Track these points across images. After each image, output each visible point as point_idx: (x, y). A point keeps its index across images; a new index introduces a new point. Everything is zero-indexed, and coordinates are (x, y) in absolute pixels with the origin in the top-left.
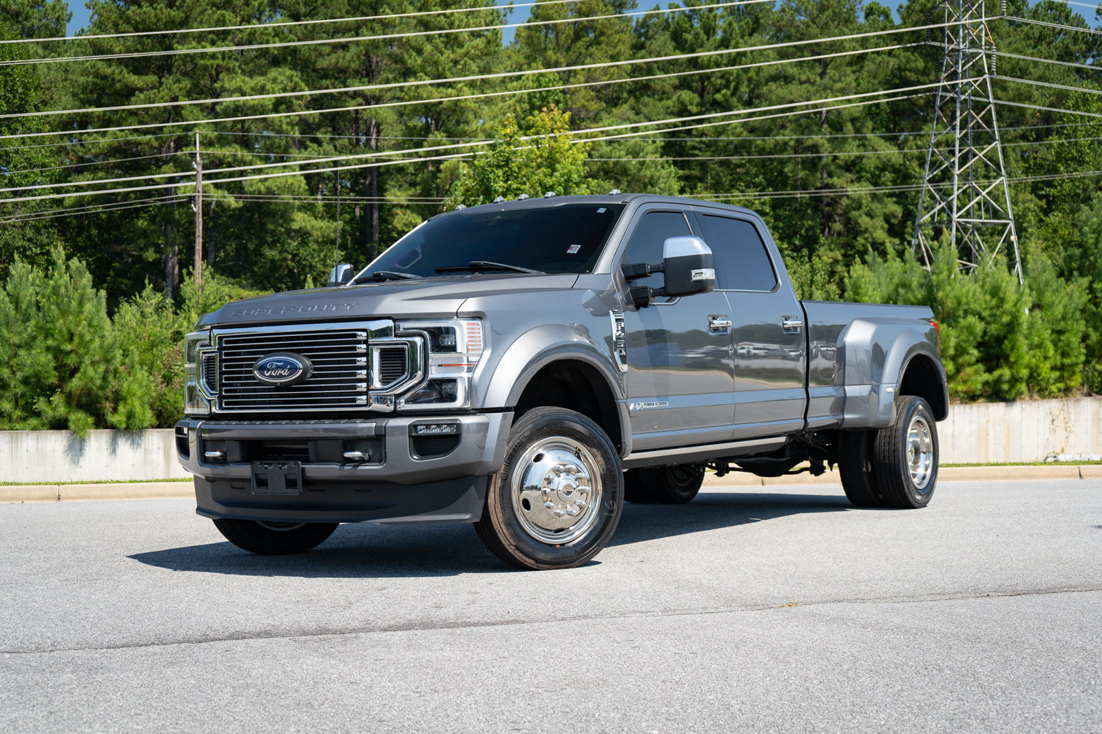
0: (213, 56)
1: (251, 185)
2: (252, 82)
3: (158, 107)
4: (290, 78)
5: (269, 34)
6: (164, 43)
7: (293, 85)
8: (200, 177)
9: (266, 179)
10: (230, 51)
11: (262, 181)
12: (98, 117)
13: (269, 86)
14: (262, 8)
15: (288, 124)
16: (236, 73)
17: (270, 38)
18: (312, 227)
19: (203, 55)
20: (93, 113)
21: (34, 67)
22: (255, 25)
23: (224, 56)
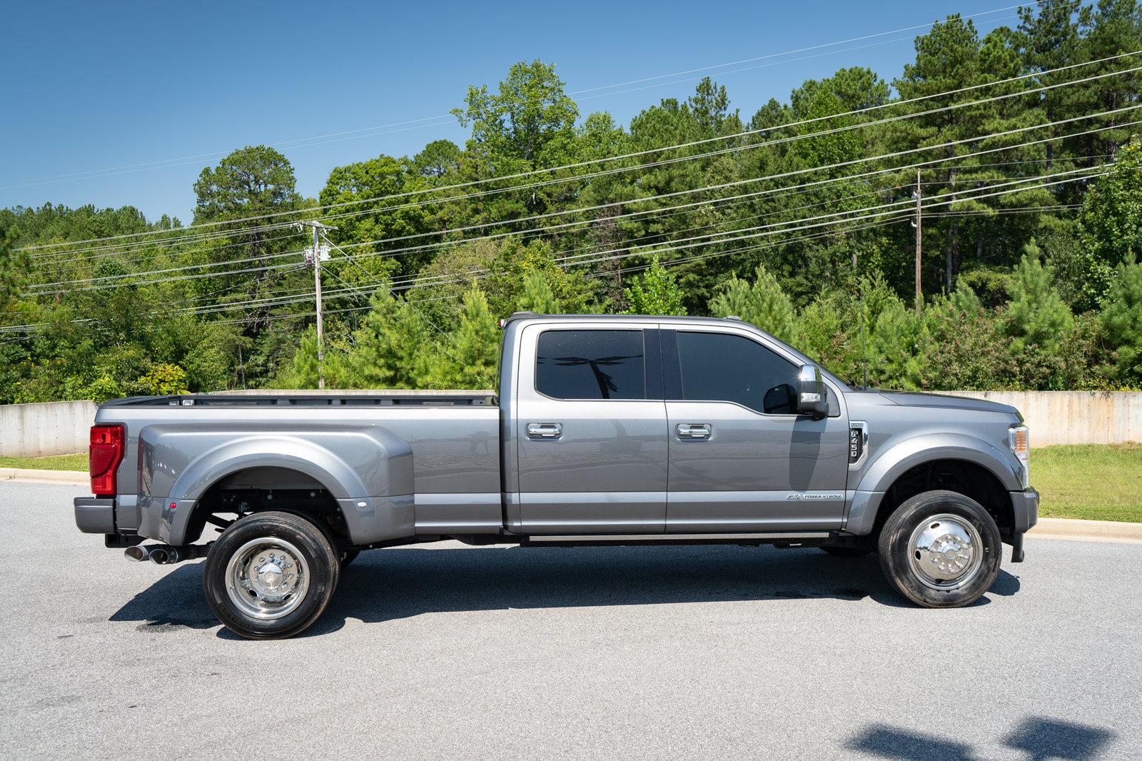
0: (978, 108)
1: (1005, 198)
2: (1005, 123)
3: (937, 148)
4: (1037, 117)
5: (1021, 86)
6: (944, 101)
7: (1039, 121)
8: (919, 203)
9: (1017, 193)
10: (990, 102)
11: (1013, 194)
12: (897, 161)
13: (1019, 124)
14: (1017, 67)
15: (1035, 151)
16: (995, 118)
17: (1023, 89)
18: (1056, 225)
19: (970, 108)
20: (893, 157)
21: (861, 130)
22: (1010, 79)
23: (986, 106)
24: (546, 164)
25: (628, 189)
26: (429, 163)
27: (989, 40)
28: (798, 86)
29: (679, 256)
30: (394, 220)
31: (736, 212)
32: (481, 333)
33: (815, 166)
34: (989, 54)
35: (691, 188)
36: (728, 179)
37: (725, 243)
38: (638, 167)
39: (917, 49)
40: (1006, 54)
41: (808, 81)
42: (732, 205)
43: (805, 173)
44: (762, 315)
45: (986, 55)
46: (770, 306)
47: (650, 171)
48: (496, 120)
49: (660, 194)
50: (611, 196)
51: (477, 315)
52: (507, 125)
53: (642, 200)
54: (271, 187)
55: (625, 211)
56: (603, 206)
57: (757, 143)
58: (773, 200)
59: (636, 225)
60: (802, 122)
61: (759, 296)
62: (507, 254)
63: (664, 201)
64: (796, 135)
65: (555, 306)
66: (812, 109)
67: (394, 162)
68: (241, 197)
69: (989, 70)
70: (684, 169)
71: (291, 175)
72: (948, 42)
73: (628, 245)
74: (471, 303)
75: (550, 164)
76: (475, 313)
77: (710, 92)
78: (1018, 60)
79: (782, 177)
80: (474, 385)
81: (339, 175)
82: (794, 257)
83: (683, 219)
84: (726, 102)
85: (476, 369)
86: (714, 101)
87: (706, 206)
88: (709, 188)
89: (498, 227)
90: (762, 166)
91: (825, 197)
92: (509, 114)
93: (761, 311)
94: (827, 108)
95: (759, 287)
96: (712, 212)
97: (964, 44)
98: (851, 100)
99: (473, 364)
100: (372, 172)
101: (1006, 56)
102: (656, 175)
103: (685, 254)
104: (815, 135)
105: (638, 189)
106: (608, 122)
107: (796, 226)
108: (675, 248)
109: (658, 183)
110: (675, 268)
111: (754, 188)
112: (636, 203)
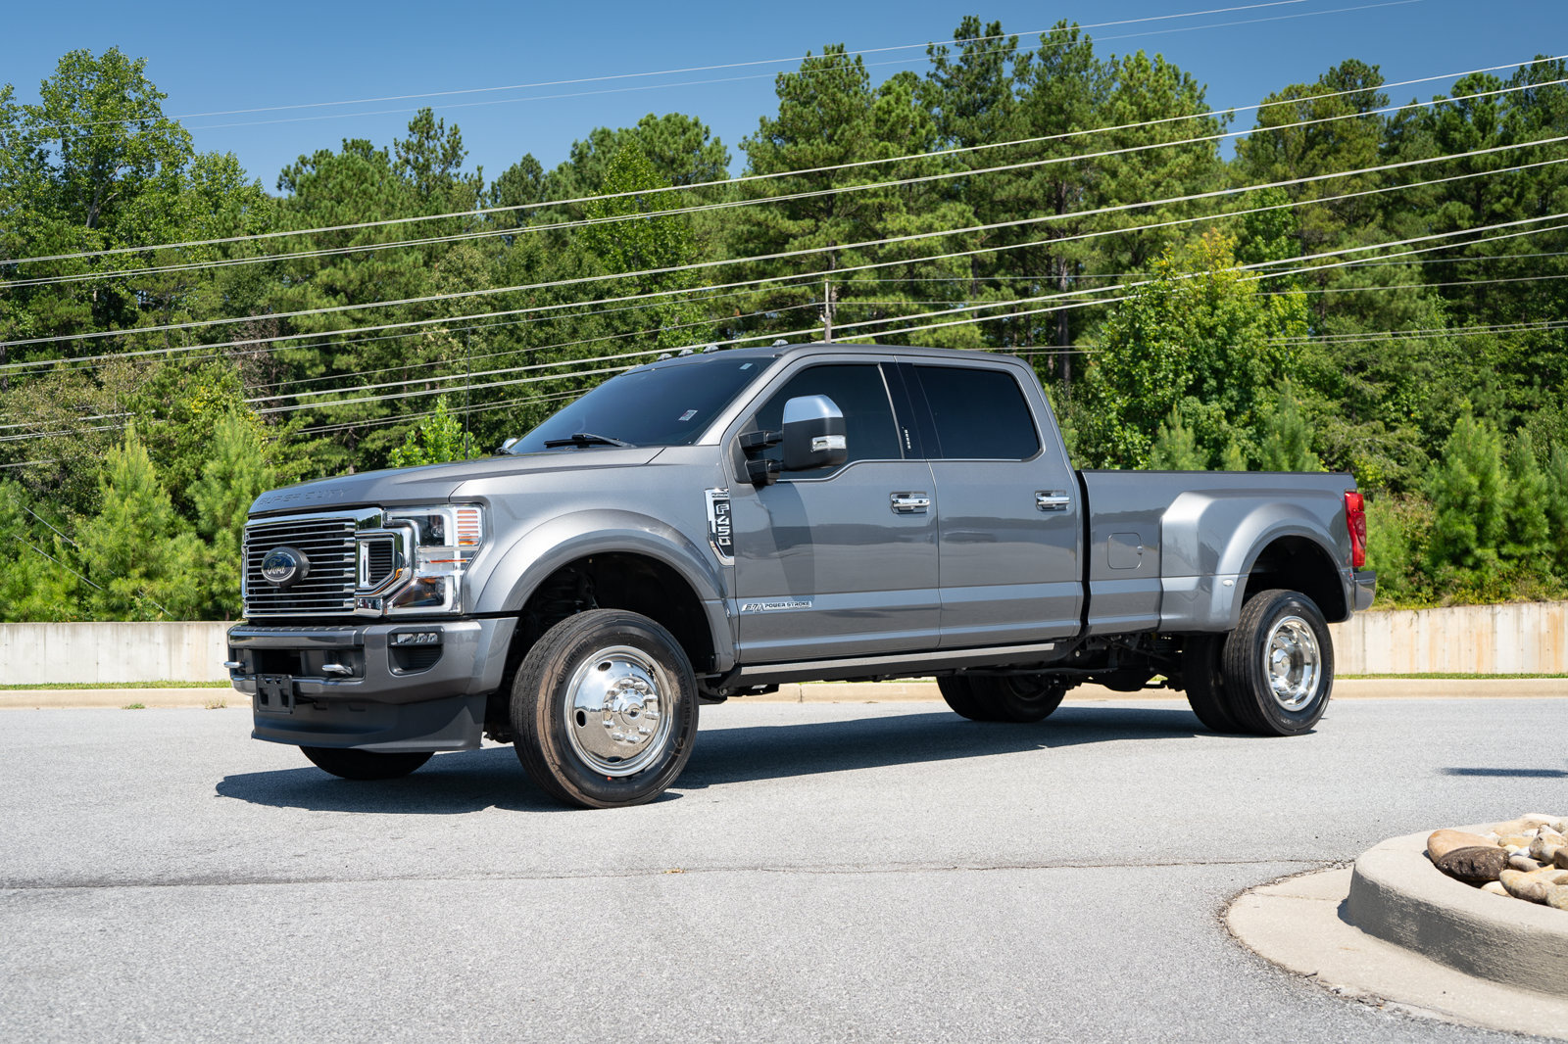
0: (875, 194)
1: (918, 338)
2: (917, 221)
3: (814, 254)
4: (962, 214)
5: (938, 165)
6: (822, 180)
7: (965, 221)
8: (829, 334)
9: (935, 330)
10: (894, 187)
12: (751, 269)
13: (937, 224)
14: (930, 137)
15: (959, 266)
16: (900, 212)
17: (939, 169)
19: (864, 193)
20: (745, 263)
21: (688, 217)
22: (922, 154)
23: (887, 192)
24: (131, 238)
25: (293, 292)
27: (887, 91)
28: (583, 138)
29: (385, 411)
31: (486, 340)
32: (141, 521)
33: (619, 270)
34: (889, 112)
35: (407, 296)
36: (471, 284)
37: (470, 392)
38: (313, 253)
39: (779, 93)
40: (915, 113)
41: (599, 129)
42: (480, 329)
43: (605, 281)
45: (885, 113)
47: (333, 261)
48: (32, 150)
49: (351, 303)
50: (260, 302)
52: (55, 160)
53: (318, 311)
55: (285, 328)
56: (245, 319)
57: (512, 226)
58: (550, 324)
59: (309, 355)
60: (595, 198)
63: (360, 316)
64: (583, 217)
66: (611, 176)
69: (891, 136)
70: (394, 261)
72: (827, 88)
73: (292, 389)
74: (125, 465)
75: (138, 238)
76: (129, 484)
77: (432, 133)
78: (932, 125)
79: (565, 286)
83: (393, 350)
84: (461, 153)
85: (132, 584)
86: (440, 152)
87: (434, 329)
88: (439, 296)
90: (531, 265)
91: (636, 323)
92: (59, 142)
94: (635, 177)
96: (446, 338)
97: (851, 93)
98: (668, 165)
99: (125, 575)
101: (914, 116)
102: (346, 269)
103: (398, 409)
104: (618, 219)
105: (311, 296)
106: (234, 171)
107: (590, 368)
108: (380, 398)
109: (350, 282)
110: (381, 433)
111: (518, 302)
112: (308, 316)
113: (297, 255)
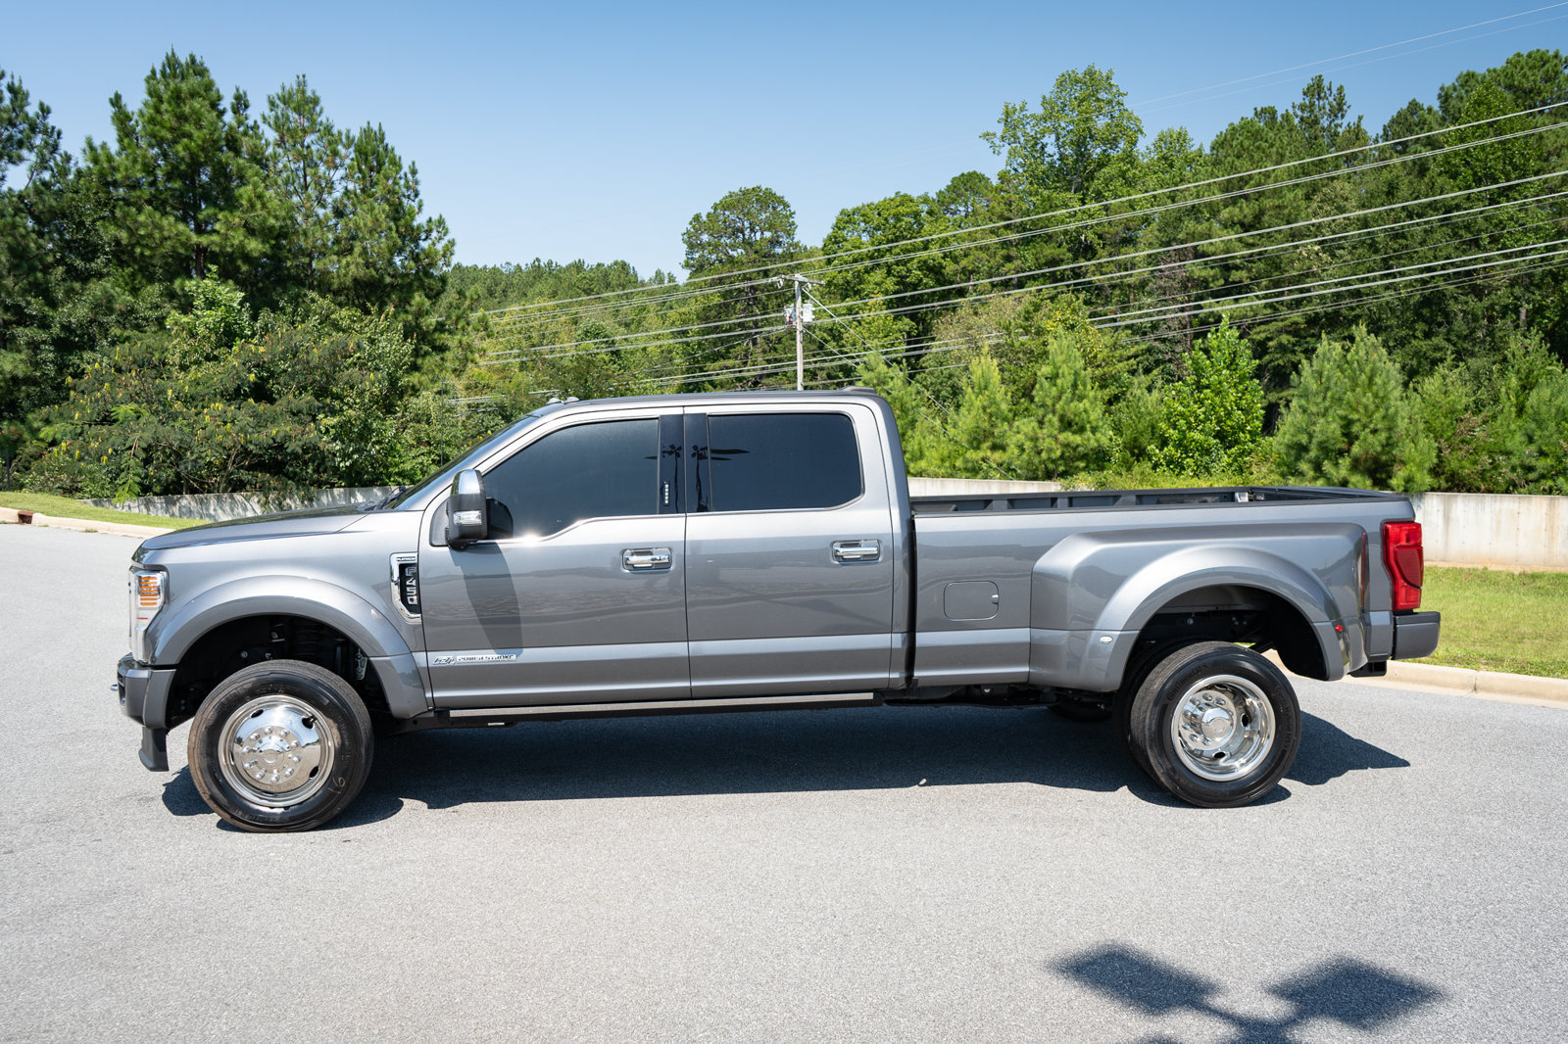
21: (1541, 137)
24: (1099, 196)
25: (1202, 228)
26: (954, 201)
28: (1449, 80)
29: (1269, 311)
30: (909, 271)
31: (1350, 253)
32: (988, 411)
33: (1469, 187)
35: (1288, 223)
36: (1341, 210)
37: (1333, 294)
38: (1219, 197)
41: (1465, 72)
42: (1346, 245)
43: (1453, 199)
44: (1358, 390)
46: (1371, 379)
47: (1234, 201)
48: (1036, 144)
49: (1245, 231)
50: (1180, 236)
51: (986, 388)
52: (1051, 149)
53: (1221, 239)
54: (768, 235)
55: (1198, 254)
56: (1169, 248)
57: (1387, 159)
58: (1403, 236)
59: (1212, 273)
60: (1452, 128)
61: (1355, 365)
62: (1028, 312)
63: (1251, 241)
64: (1441, 147)
65: (1085, 376)
66: (1468, 110)
67: (911, 201)
68: (734, 247)
70: (1281, 198)
71: (791, 220)
73: (1201, 298)
74: (980, 372)
75: (1103, 196)
76: (983, 385)
77: (1322, 95)
79: (1418, 205)
80: (977, 473)
81: (846, 218)
82: (1432, 312)
83: (1275, 263)
84: (1345, 107)
85: (981, 454)
86: (1328, 107)
87: (1310, 245)
88: (1314, 221)
89: (1034, 278)
90: (1391, 192)
91: (1479, 231)
92: (1053, 136)
93: (1357, 385)
94: (1489, 108)
95: (1357, 353)
96: (1317, 254)
98: (1527, 95)
99: (977, 448)
100: (885, 214)
102: (1241, 208)
103: (1277, 309)
104: (1470, 145)
105: (1216, 226)
106: (1184, 141)
107: (1435, 270)
108: (1264, 301)
109: (1245, 217)
110: (1263, 327)
111: (1376, 221)
112: (1211, 244)
113: (1206, 199)
